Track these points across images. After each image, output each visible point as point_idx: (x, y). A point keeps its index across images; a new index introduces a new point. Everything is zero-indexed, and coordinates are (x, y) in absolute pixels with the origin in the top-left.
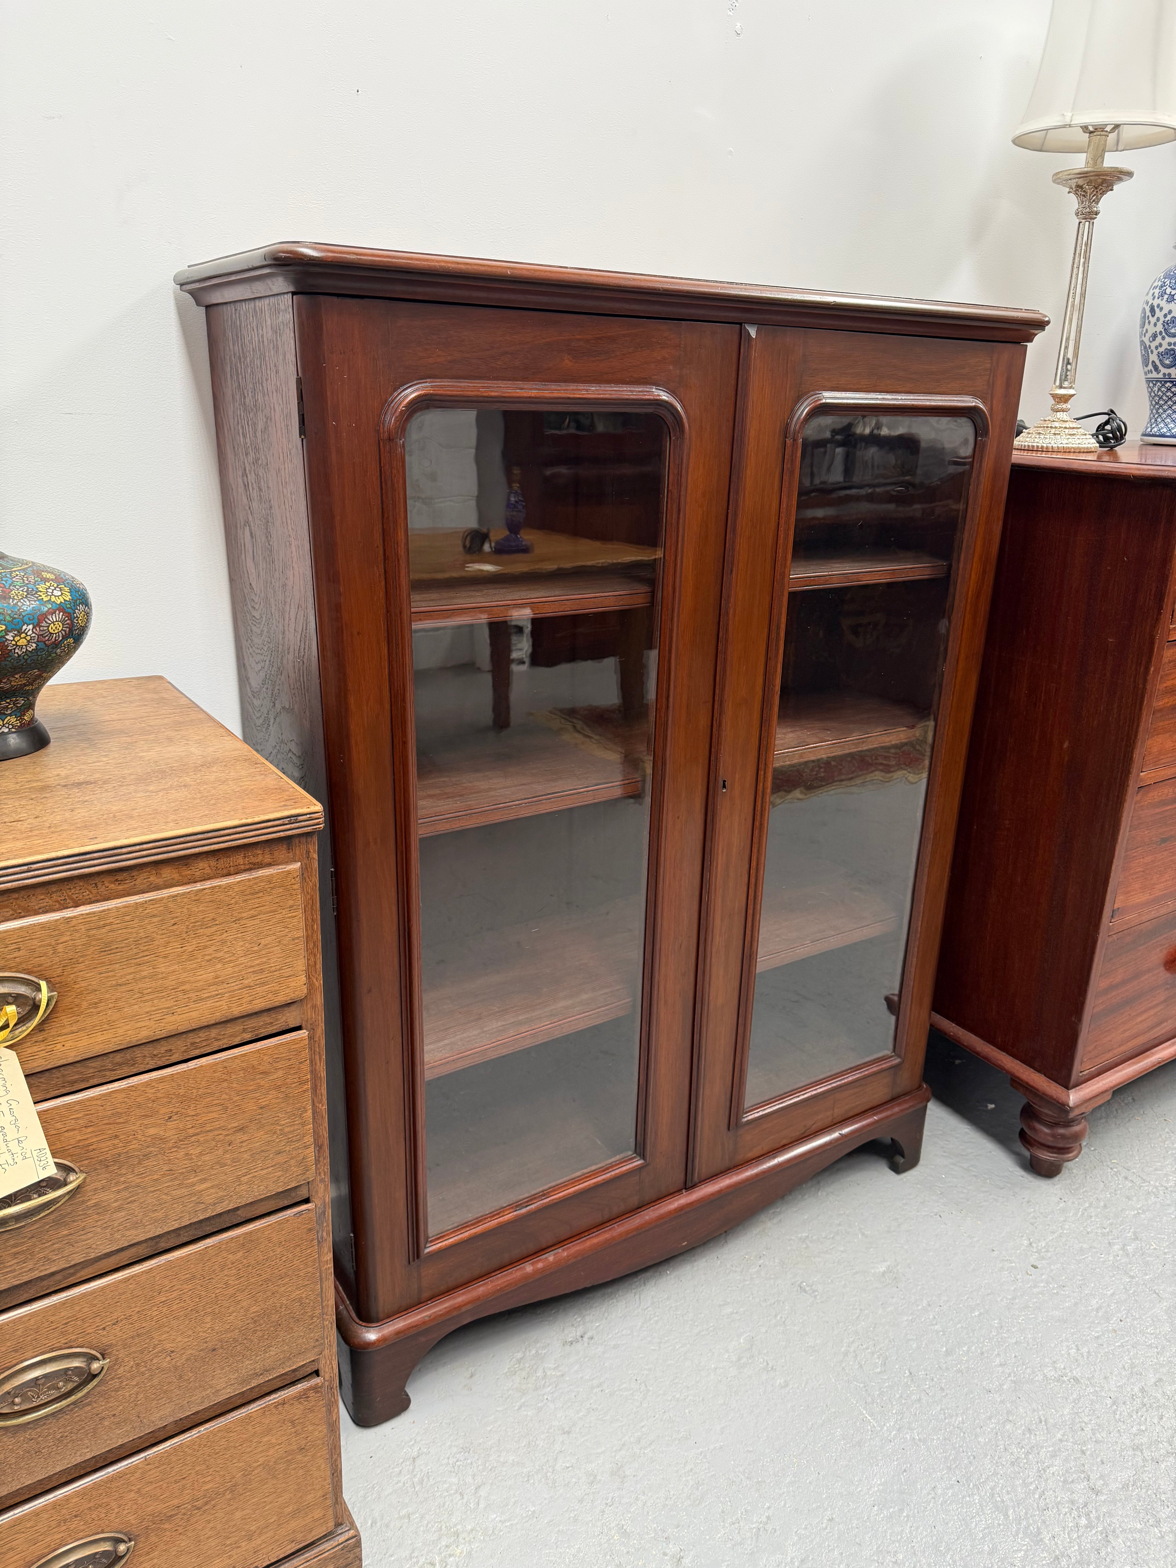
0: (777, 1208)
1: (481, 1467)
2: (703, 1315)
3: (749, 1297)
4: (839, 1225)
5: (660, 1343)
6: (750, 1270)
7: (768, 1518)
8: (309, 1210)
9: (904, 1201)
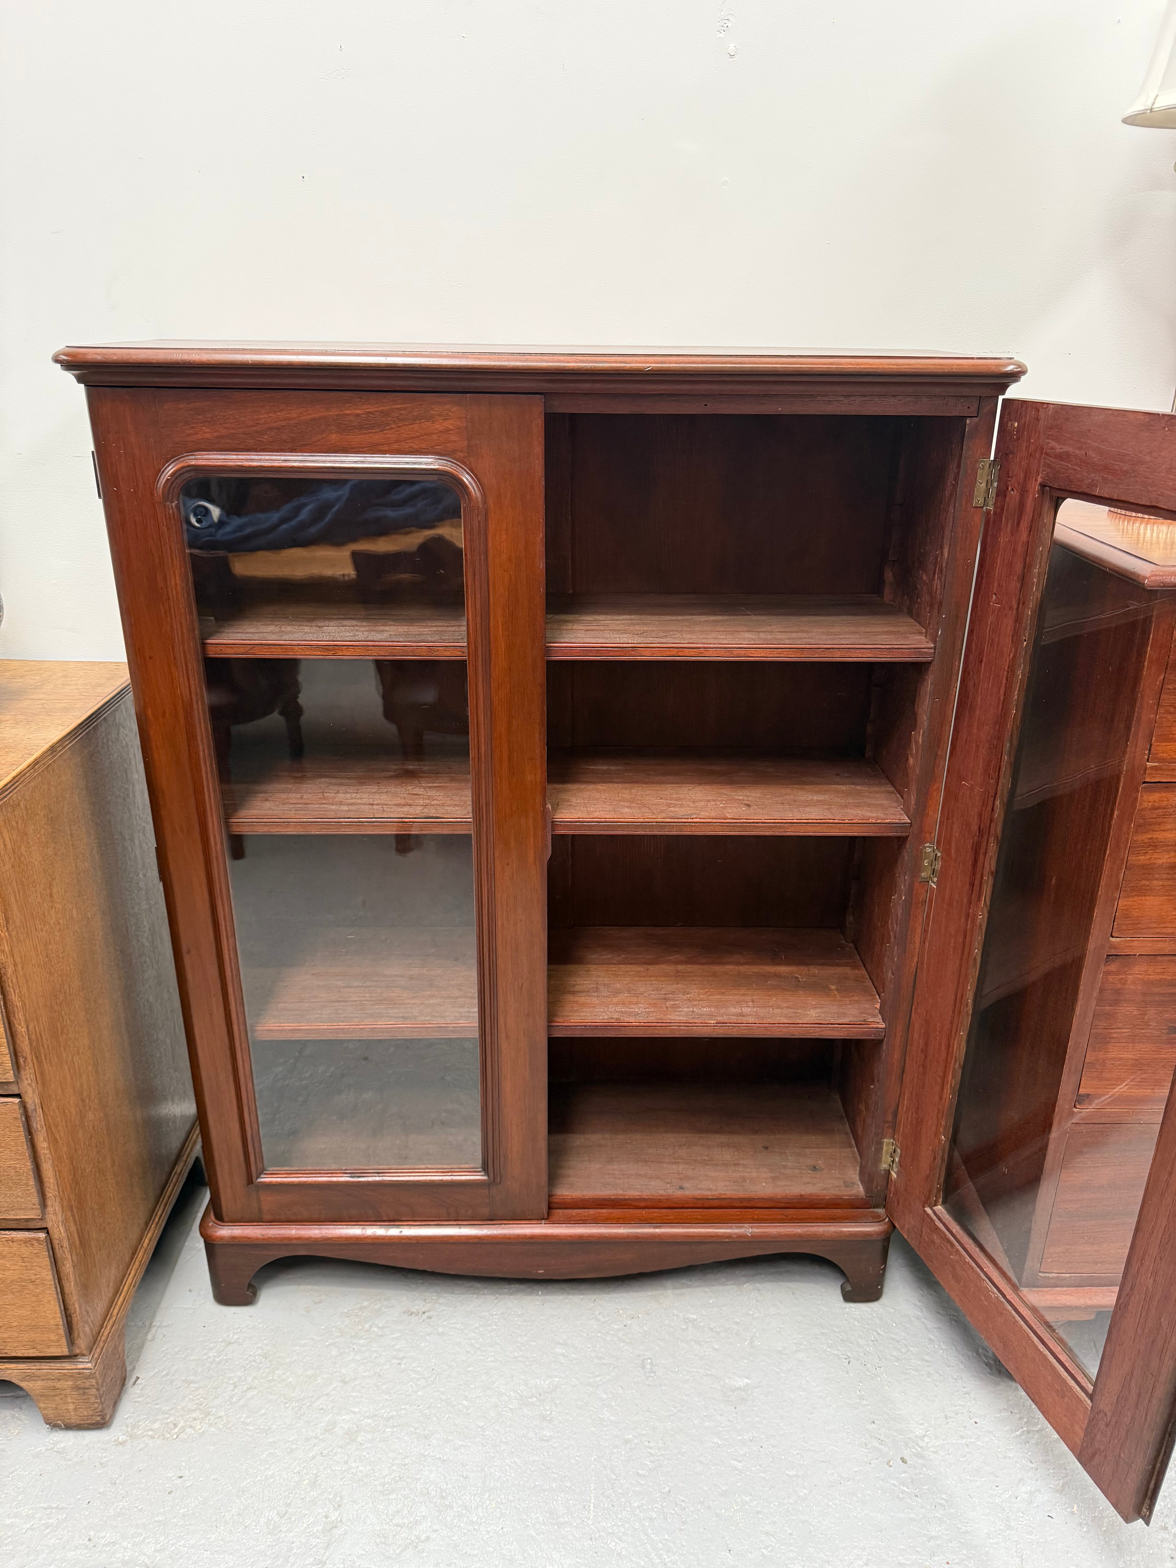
0: (691, 1281)
1: (264, 1375)
2: (535, 1344)
3: (588, 1348)
4: (737, 1323)
5: (479, 1349)
6: (612, 1326)
7: (428, 1538)
8: (13, 1103)
9: (823, 1331)
